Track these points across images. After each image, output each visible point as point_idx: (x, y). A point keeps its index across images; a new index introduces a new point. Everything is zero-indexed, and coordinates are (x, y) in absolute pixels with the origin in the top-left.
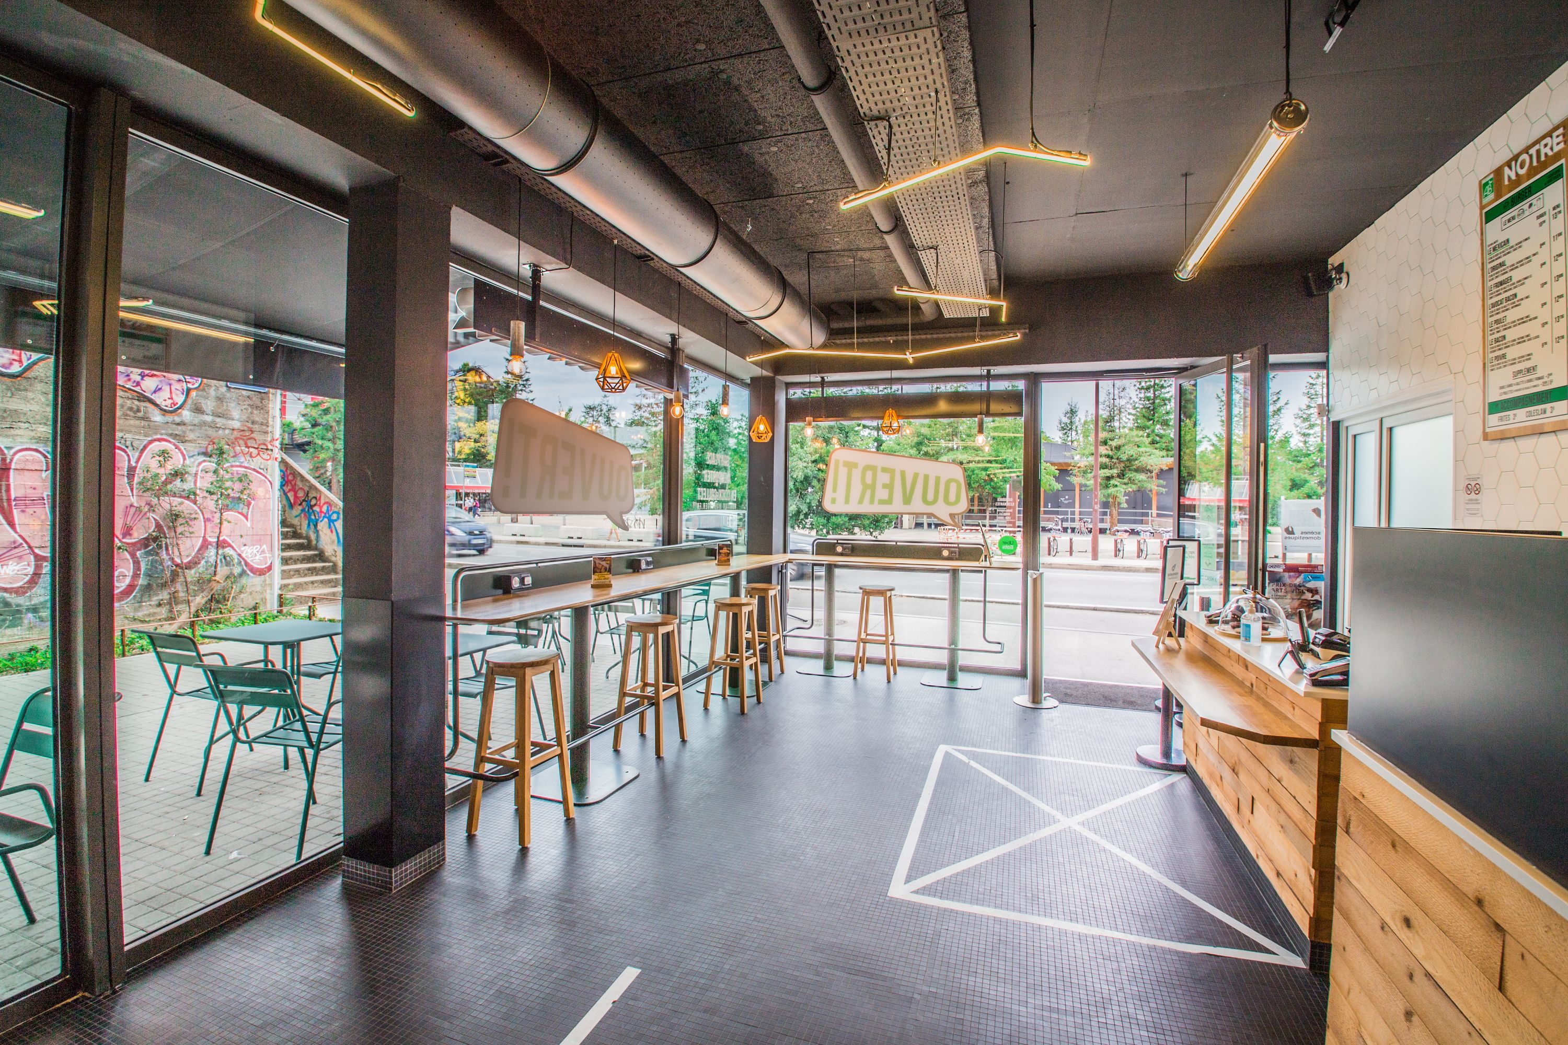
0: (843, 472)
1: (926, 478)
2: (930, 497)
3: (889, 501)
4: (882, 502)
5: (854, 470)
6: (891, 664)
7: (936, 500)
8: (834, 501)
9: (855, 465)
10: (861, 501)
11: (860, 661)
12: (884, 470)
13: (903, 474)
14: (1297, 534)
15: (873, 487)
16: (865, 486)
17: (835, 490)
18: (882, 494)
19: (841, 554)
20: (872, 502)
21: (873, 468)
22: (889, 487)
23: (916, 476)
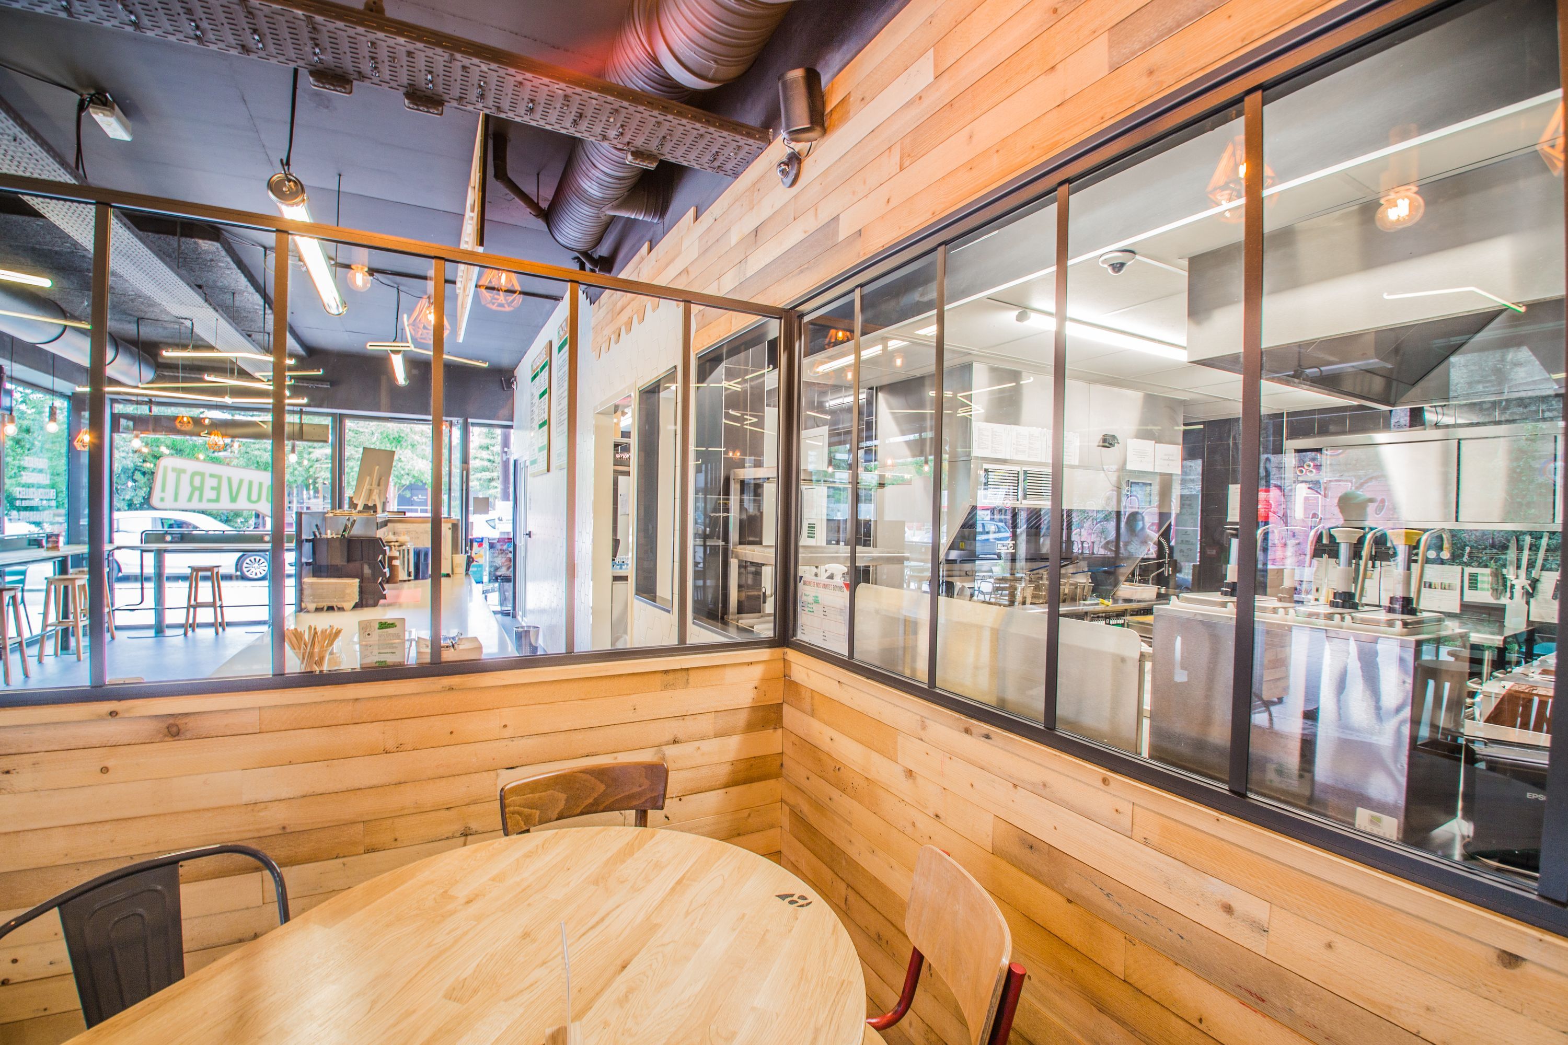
0: (171, 477)
1: (251, 483)
2: (254, 497)
3: (217, 500)
4: (209, 501)
5: (183, 475)
6: (220, 625)
7: (259, 499)
8: (162, 499)
9: (184, 471)
10: (190, 500)
11: (189, 626)
12: (212, 476)
13: (229, 480)
14: (504, 521)
15: (201, 489)
16: (194, 489)
17: (163, 490)
18: (209, 494)
19: (171, 542)
20: (200, 500)
21: (202, 475)
22: (217, 489)
23: (241, 481)
